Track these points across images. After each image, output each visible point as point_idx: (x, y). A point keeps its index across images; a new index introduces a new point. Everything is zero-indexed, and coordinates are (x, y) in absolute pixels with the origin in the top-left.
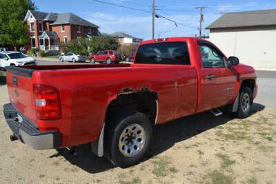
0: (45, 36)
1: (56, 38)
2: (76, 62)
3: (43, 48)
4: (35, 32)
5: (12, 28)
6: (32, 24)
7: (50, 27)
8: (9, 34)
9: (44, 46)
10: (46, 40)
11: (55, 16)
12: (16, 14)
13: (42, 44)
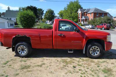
0: (83, 18)
1: (87, 19)
2: (90, 28)
3: (82, 23)
4: (80, 17)
5: (73, 16)
6: (80, 14)
7: (86, 14)
8: (72, 18)
9: (83, 22)
10: (84, 19)
11: (89, 10)
12: (74, 11)
13: (82, 21)
